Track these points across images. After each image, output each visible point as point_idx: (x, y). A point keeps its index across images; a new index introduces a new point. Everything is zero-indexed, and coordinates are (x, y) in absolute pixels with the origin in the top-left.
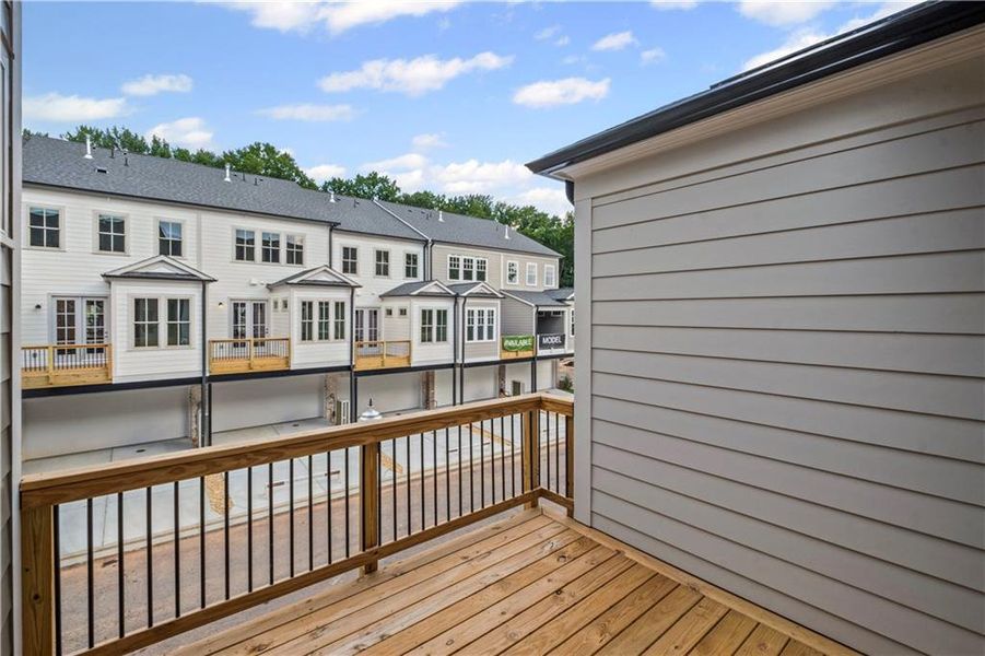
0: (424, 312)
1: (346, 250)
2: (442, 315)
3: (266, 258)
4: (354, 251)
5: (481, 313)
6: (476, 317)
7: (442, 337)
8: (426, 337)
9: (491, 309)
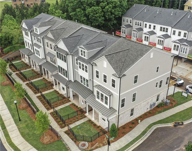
0: (175, 45)
1: (174, 31)
2: (178, 46)
3: (163, 31)
4: (175, 31)
5: (184, 48)
6: (183, 49)
7: (177, 50)
8: (174, 49)
9: (187, 48)
